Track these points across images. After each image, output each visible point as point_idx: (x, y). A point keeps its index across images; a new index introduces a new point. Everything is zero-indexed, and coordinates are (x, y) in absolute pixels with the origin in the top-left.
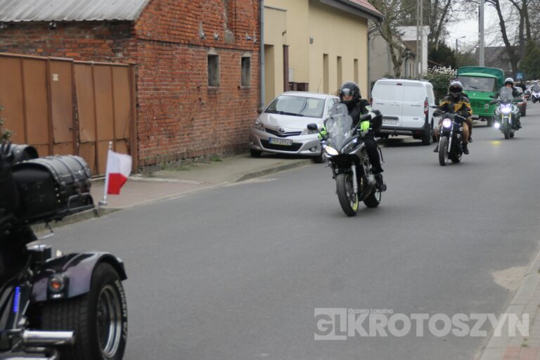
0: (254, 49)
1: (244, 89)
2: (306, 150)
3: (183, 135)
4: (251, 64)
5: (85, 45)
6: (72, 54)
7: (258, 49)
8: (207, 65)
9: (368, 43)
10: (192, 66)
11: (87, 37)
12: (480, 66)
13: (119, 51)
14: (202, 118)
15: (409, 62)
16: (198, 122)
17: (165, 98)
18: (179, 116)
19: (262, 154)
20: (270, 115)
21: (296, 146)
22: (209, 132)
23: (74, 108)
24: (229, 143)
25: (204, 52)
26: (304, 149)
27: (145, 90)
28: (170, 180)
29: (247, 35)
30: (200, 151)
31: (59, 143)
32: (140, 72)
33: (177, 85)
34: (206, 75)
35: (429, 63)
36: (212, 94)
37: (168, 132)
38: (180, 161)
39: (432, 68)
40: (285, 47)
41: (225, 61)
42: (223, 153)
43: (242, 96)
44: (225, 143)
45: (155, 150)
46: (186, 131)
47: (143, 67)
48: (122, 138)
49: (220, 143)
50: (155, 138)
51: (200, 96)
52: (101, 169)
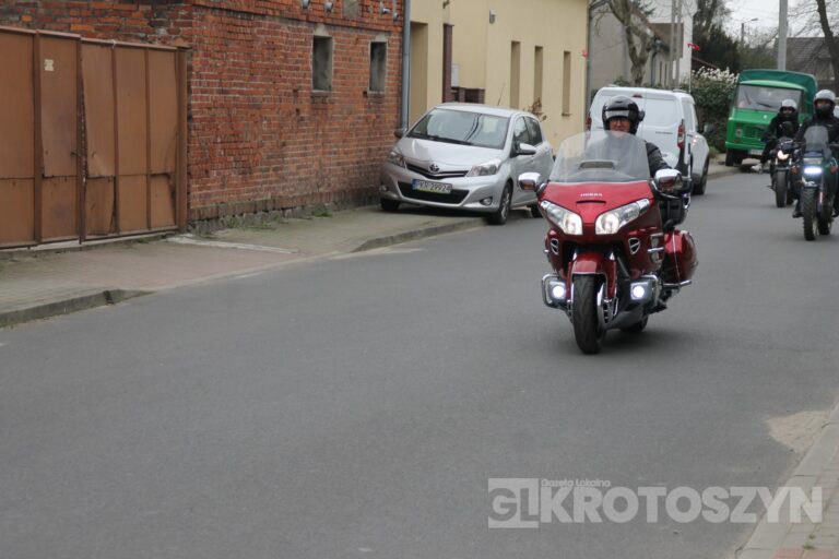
0: (393, 29)
1: (374, 96)
2: (475, 202)
3: (267, 170)
4: (387, 60)
5: (104, 13)
6: (80, 27)
7: (399, 29)
8: (311, 53)
9: (589, 25)
10: (285, 55)
12: (779, 70)
13: (161, 24)
14: (300, 143)
15: (659, 58)
16: (293, 149)
17: (237, 106)
18: (260, 138)
19: (401, 206)
20: (415, 141)
21: (458, 195)
22: (311, 166)
23: (79, 119)
24: (345, 186)
25: (306, 31)
26: (472, 201)
27: (202, 92)
28: (241, 246)
29: (381, 4)
30: (295, 198)
31: (53, 177)
32: (197, 61)
33: (257, 87)
34: (308, 69)
35: (693, 61)
36: (319, 104)
37: (240, 164)
39: (697, 70)
40: (447, 28)
41: (342, 47)
42: (336, 203)
43: (370, 107)
44: (339, 186)
46: (274, 163)
47: (201, 52)
48: (159, 172)
49: (329, 185)
50: (218, 174)
51: (297, 106)
52: (123, 223)
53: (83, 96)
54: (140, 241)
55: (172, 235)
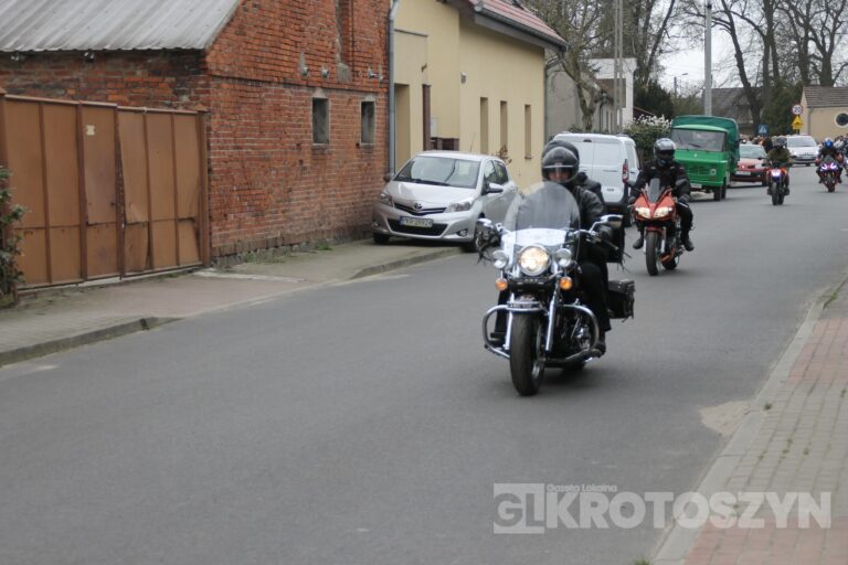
0: (380, 90)
1: (366, 147)
2: (453, 233)
3: (276, 212)
4: (376, 116)
5: (136, 85)
6: (117, 97)
7: (385, 90)
8: (311, 112)
9: (545, 83)
10: (289, 115)
11: (139, 73)
12: (706, 116)
13: (183, 93)
14: (304, 189)
15: (606, 109)
16: (297, 194)
17: (250, 159)
18: (270, 186)
19: (391, 239)
20: (401, 184)
21: (439, 228)
22: (313, 208)
23: (118, 174)
24: (344, 223)
25: (306, 94)
26: (450, 233)
27: (220, 148)
28: (255, 277)
29: (369, 70)
30: (300, 235)
31: (96, 224)
32: (214, 122)
33: (266, 142)
34: (309, 127)
35: (634, 110)
36: (319, 155)
37: (253, 208)
38: (272, 249)
39: (637, 118)
40: (426, 88)
41: (337, 107)
42: (335, 238)
43: (362, 156)
44: (337, 224)
45: (235, 234)
46: (281, 207)
47: (218, 115)
48: (185, 217)
49: (329, 224)
50: (235, 217)
51: (301, 157)
52: (156, 262)
53: (120, 156)
54: (170, 276)
55: (197, 270)
